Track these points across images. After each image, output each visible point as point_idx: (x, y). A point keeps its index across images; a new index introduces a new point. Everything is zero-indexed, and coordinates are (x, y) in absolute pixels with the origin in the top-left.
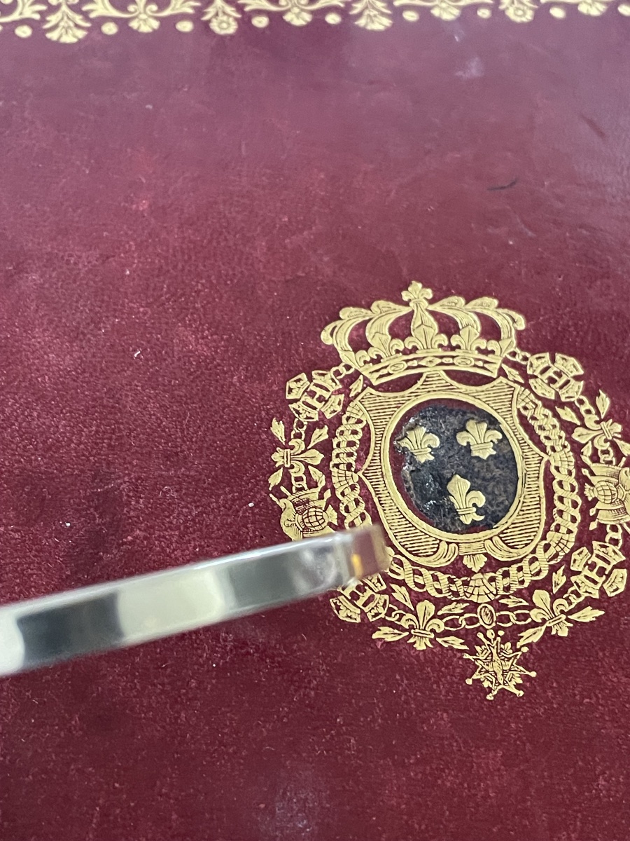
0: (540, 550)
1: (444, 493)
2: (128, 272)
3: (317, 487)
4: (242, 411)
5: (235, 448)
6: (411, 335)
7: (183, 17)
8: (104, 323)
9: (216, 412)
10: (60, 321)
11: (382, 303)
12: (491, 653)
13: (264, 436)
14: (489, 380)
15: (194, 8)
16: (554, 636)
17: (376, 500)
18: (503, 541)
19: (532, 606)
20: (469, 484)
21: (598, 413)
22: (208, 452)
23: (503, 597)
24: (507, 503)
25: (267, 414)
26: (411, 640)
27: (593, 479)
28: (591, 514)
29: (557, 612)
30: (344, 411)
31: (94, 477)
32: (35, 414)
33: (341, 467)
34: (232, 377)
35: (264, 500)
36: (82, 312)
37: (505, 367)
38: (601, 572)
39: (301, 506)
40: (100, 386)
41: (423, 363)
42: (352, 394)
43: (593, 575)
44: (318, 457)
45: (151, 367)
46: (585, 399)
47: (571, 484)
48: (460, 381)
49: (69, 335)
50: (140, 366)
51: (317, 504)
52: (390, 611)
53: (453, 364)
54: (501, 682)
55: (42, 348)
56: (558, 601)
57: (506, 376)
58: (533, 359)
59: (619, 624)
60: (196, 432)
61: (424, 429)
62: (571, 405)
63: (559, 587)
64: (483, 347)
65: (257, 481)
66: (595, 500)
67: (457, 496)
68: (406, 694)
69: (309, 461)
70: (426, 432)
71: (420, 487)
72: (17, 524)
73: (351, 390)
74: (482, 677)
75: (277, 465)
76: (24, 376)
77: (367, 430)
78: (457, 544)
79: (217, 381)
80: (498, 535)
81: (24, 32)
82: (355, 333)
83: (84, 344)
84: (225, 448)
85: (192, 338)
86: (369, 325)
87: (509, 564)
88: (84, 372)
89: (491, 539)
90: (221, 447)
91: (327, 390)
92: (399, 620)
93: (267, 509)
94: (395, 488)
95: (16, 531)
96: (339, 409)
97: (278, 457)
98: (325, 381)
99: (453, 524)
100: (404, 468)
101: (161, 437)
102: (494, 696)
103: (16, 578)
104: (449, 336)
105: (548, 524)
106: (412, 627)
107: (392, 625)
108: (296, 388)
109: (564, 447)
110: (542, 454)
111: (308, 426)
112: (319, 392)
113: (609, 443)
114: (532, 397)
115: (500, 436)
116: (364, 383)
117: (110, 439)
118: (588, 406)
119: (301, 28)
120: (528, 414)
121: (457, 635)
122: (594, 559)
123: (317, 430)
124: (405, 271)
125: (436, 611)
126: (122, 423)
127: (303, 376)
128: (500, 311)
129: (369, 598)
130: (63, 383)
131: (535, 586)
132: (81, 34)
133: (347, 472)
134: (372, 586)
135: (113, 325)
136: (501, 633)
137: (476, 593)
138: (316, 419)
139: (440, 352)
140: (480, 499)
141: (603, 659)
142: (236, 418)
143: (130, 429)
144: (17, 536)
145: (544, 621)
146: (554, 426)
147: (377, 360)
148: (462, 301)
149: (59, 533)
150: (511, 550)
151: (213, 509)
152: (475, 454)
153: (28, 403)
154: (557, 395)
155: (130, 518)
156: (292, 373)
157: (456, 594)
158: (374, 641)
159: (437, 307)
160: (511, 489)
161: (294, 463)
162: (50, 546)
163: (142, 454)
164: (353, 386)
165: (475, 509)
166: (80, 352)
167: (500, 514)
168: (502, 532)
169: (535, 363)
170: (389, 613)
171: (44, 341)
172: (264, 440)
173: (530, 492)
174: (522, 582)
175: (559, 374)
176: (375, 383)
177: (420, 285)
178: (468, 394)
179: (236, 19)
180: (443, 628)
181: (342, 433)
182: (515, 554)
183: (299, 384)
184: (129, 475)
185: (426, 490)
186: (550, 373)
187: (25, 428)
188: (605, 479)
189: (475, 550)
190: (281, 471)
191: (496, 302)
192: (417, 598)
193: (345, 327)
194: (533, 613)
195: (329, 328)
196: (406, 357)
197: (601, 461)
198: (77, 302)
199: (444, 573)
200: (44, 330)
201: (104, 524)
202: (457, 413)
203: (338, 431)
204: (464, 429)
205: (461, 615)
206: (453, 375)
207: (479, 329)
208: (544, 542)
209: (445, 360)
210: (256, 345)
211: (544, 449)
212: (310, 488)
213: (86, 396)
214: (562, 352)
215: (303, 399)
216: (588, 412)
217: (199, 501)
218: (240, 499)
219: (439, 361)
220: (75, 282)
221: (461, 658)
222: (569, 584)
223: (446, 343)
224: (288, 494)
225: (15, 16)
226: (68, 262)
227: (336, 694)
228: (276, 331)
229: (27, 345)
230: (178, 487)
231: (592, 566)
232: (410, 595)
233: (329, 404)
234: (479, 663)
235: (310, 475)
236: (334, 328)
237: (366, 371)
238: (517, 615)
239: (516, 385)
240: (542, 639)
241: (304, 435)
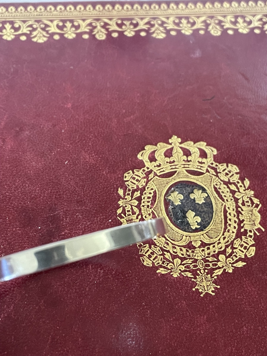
0: (222, 239)
1: (185, 217)
2: (63, 131)
3: (135, 214)
4: (107, 185)
5: (104, 199)
6: (172, 156)
7: (85, 33)
8: (54, 150)
9: (97, 185)
10: (37, 150)
11: (161, 144)
12: (203, 278)
13: (115, 194)
14: (202, 174)
15: (90, 29)
16: (227, 272)
18: (208, 236)
19: (219, 261)
20: (194, 213)
21: (245, 187)
22: (94, 200)
24: (209, 221)
25: (117, 186)
26: (172, 273)
27: (243, 212)
28: (242, 226)
29: (228, 263)
30: (146, 185)
31: (50, 210)
32: (27, 185)
33: (145, 206)
34: (103, 171)
35: (115, 219)
36: (45, 146)
37: (209, 169)
38: (245, 248)
39: (129, 221)
40: (52, 175)
41: (177, 167)
42: (149, 179)
43: (242, 249)
44: (137, 203)
45: (72, 167)
46: (239, 181)
47: (234, 214)
48: (191, 174)
49: (40, 155)
50: (67, 167)
51: (135, 221)
52: (163, 262)
53: (189, 167)
54: (206, 290)
55: (30, 160)
56: (228, 259)
57: (209, 172)
58: (219, 166)
59: (252, 268)
60: (89, 193)
61: (177, 192)
62: (234, 184)
63: (229, 253)
64: (200, 161)
65: (112, 212)
66: (243, 220)
67: (190, 218)
68: (169, 294)
69: (132, 204)
70: (178, 194)
71: (175, 214)
72: (20, 228)
73: (149, 177)
74: (199, 288)
75: (120, 206)
76: (23, 171)
77: (155, 192)
78: (190, 236)
79: (97, 173)
80: (205, 233)
81: (23, 38)
82: (151, 155)
83: (46, 158)
84: (100, 199)
85: (88, 157)
86: (156, 152)
87: (210, 244)
88: (46, 169)
89: (203, 235)
90: (99, 199)
91: (140, 177)
92: (167, 266)
93: (116, 222)
94: (166, 215)
95: (20, 230)
96: (144, 184)
97: (121, 203)
98: (139, 174)
99: (188, 229)
100: (169, 207)
101: (76, 194)
102: (204, 295)
103: (20, 248)
104: (187, 156)
105: (225, 229)
106: (172, 268)
107: (164, 267)
108: (128, 176)
109: (231, 200)
110: (223, 202)
111: (132, 191)
112: (137, 178)
113: (249, 198)
114: (219, 180)
115: (207, 195)
116: (154, 174)
117: (56, 195)
118: (241, 184)
119: (130, 38)
120: (217, 187)
121: (189, 271)
122: (243, 243)
123: (136, 192)
124: (170, 132)
125: (181, 262)
126: (60, 189)
127: (131, 171)
128: (207, 147)
129: (156, 257)
130: (38, 173)
131: (220, 253)
132: (45, 39)
133: (147, 209)
134: (157, 252)
135: (57, 152)
136: (206, 271)
137: (197, 255)
138: (136, 188)
139: (184, 163)
140: (199, 219)
141: (246, 281)
142: (104, 188)
143: (63, 191)
144: (20, 232)
145: (223, 266)
146: (228, 192)
147: (159, 166)
148: (192, 143)
149: (36, 231)
150: (211, 239)
151: (95, 222)
152: (197, 202)
153: (24, 181)
154: (229, 180)
155: (63, 225)
156: (126, 170)
157: (189, 256)
158: (157, 273)
159: (183, 145)
160: (210, 215)
161: (127, 205)
162: (32, 236)
163: (68, 201)
164: (150, 176)
165: (196, 223)
166: (44, 161)
167: (206, 225)
168: (207, 232)
169: (221, 167)
170: (163, 263)
171: (31, 157)
172: (115, 196)
173: (218, 217)
174: (215, 252)
175: (230, 172)
176: (158, 174)
177: (176, 137)
178: (194, 179)
179: (106, 34)
180: (184, 269)
181: (145, 193)
182: (212, 241)
183: (129, 175)
184: (63, 209)
185: (178, 216)
186: (226, 171)
187: (23, 190)
188: (247, 212)
189: (197, 238)
190: (122, 208)
191: (205, 144)
192: (174, 257)
193: (147, 153)
194: (219, 263)
195: (141, 153)
196: (170, 165)
197: (246, 205)
198: (44, 142)
199: (185, 248)
200: (31, 153)
201: (53, 228)
202: (190, 186)
203: (144, 192)
204: (192, 192)
205: (191, 264)
206: (189, 172)
207: (199, 154)
208: (223, 236)
209: (185, 166)
210: (112, 159)
211: (223, 200)
212: (133, 215)
213: (47, 178)
214: (231, 163)
215: (130, 180)
216: (241, 186)
217: (90, 219)
218: (106, 218)
219: (183, 166)
220: (42, 135)
221: (191, 280)
222: (233, 252)
223: (186, 159)
224: (124, 217)
225: (20, 32)
226: (40, 127)
227: (142, 294)
228: (120, 154)
229: (25, 159)
230: (82, 214)
231: (242, 246)
232: (171, 256)
233: (140, 182)
234: (198, 282)
235: (133, 210)
236: (143, 153)
237: (155, 170)
238: (213, 264)
239: (213, 176)
240: (222, 273)
241: (131, 194)
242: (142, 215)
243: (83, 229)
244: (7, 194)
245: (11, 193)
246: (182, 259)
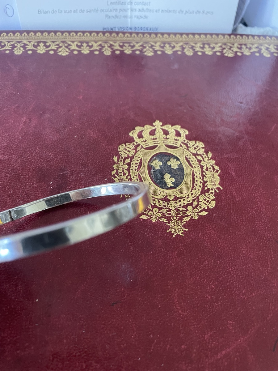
0: (190, 195)
1: (163, 178)
2: (75, 115)
3: (126, 175)
4: (105, 153)
5: (102, 163)
6: (155, 135)
7: (96, 50)
8: (67, 128)
9: (98, 153)
10: (54, 127)
11: (147, 126)
12: (175, 223)
13: (111, 161)
14: (177, 147)
15: (100, 48)
16: (193, 219)
17: (143, 179)
18: (179, 192)
19: (187, 210)
20: (170, 176)
21: (208, 157)
22: (94, 164)
23: (179, 208)
24: (181, 181)
25: (113, 154)
26: (151, 219)
27: (206, 176)
28: (205, 185)
29: (194, 212)
30: (135, 154)
31: (60, 170)
32: (45, 152)
33: (133, 170)
34: (103, 144)
35: (110, 178)
36: (61, 125)
37: (182, 144)
38: (208, 201)
39: (121, 180)
40: (64, 145)
41: (158, 142)
42: (138, 150)
43: (205, 202)
44: (127, 167)
45: (80, 140)
46: (204, 153)
47: (200, 177)
48: (169, 147)
49: (57, 131)
50: (76, 140)
51: (125, 180)
52: (145, 211)
53: (167, 143)
54: (177, 232)
55: (48, 134)
56: (195, 209)
57: (182, 147)
58: (190, 142)
59: (213, 216)
60: (91, 159)
61: (158, 160)
62: (200, 155)
63: (195, 205)
64: (176, 139)
65: (108, 173)
66: (207, 182)
67: (166, 179)
68: (149, 235)
69: (124, 168)
70: (158, 161)
71: (156, 176)
72: (36, 182)
74: (172, 230)
75: (114, 169)
76: (43, 142)
77: (141, 160)
78: (166, 192)
79: (98, 145)
80: (178, 190)
81: (52, 52)
82: (139, 134)
83: (61, 133)
84: (99, 163)
85: (92, 133)
86: (143, 132)
87: (181, 198)
88: (60, 141)
89: (176, 191)
90: (98, 163)
91: (130, 149)
92: (148, 213)
93: (111, 180)
94: (149, 176)
95: (36, 184)
96: (134, 154)
97: (115, 166)
99: (165, 187)
100: (152, 171)
101: (81, 159)
102: (175, 236)
103: (35, 197)
104: (166, 135)
105: (193, 187)
106: (151, 215)
107: (146, 214)
108: (121, 148)
109: (198, 166)
110: (192, 168)
111: (124, 158)
112: (128, 149)
113: (211, 166)
114: (189, 153)
115: (180, 163)
116: (141, 147)
117: (66, 159)
118: (205, 155)
119: (128, 55)
120: (188, 157)
121: (165, 218)
122: (206, 198)
123: (127, 159)
124: (154, 118)
125: (159, 211)
126: (70, 155)
127: (124, 145)
128: (181, 129)
130: (54, 144)
131: (188, 205)
132: (67, 53)
133: (135, 171)
135: (70, 129)
136: (178, 218)
137: (171, 206)
138: (127, 156)
139: (163, 139)
140: (173, 180)
141: (208, 226)
142: (103, 155)
143: (72, 157)
144: (36, 185)
145: (191, 215)
146: (195, 161)
147: (145, 141)
148: (170, 126)
149: (49, 185)
150: (182, 194)
151: (95, 180)
152: (172, 167)
153: (43, 149)
154: (197, 152)
155: (70, 182)
156: (120, 144)
157: (165, 206)
158: (140, 219)
159: (163, 127)
160: (182, 177)
162: (45, 189)
163: (75, 164)
164: (138, 148)
165: (171, 183)
166: (59, 135)
167: (179, 184)
168: (179, 189)
169: (191, 143)
173: (188, 178)
174: (184, 204)
175: (197, 147)
176: (144, 147)
177: (158, 121)
178: (171, 151)
179: (111, 51)
180: (161, 216)
181: (134, 160)
182: (183, 196)
183: (122, 147)
184: (71, 170)
185: (157, 177)
186: (195, 146)
187: (41, 155)
188: (210, 176)
189: (171, 194)
190: (116, 170)
191: (180, 127)
192: (153, 207)
193: (136, 132)
194: (187, 212)
195: (132, 132)
196: (153, 141)
197: (209, 170)
198: (60, 122)
199: (162, 200)
200: (50, 129)
201: (62, 183)
202: (168, 156)
203: (133, 160)
204: (169, 160)
205: (166, 212)
206: (167, 146)
207: (175, 134)
208: (191, 193)
209: (165, 142)
210: (110, 136)
211: (192, 167)
212: (124, 175)
213: (60, 147)
214: (198, 141)
215: (123, 151)
216: (205, 157)
217: (91, 178)
218: (103, 177)
219: (163, 142)
220: (59, 117)
221: (166, 225)
222: (198, 204)
223: (165, 137)
224: (117, 177)
225: (50, 48)
226: (58, 111)
227: (128, 234)
228: (117, 132)
229: (45, 133)
230: (85, 173)
231: (205, 200)
232: (151, 206)
233: (131, 152)
234: (171, 226)
235: (124, 172)
236: (133, 132)
237: (142, 144)
238: (183, 213)
239: (185, 149)
240: (190, 220)
241: (123, 161)
242: (130, 176)
243: (85, 185)
244: (29, 157)
245: (32, 157)
246: (160, 209)
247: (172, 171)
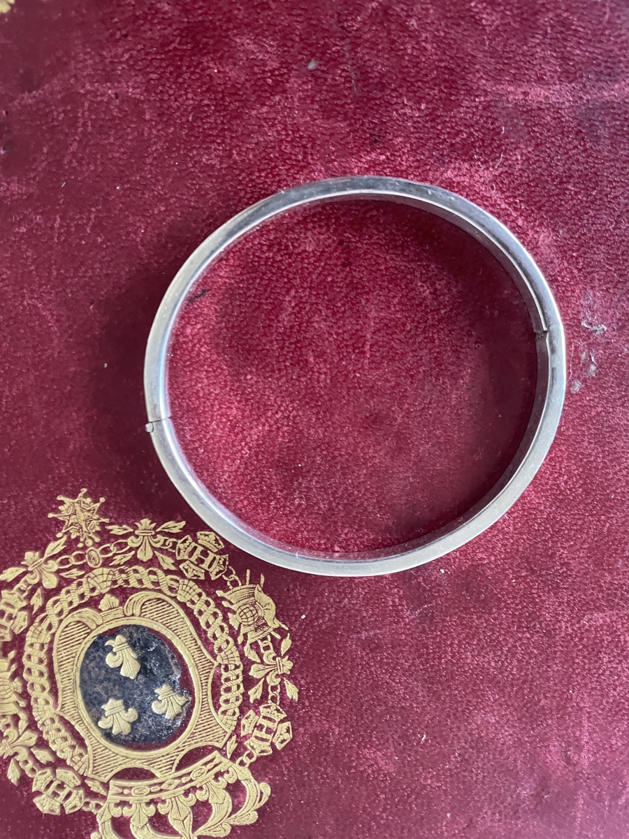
0: (55, 624)
1: (142, 660)
2: (448, 815)
3: (251, 645)
4: (325, 702)
5: (325, 665)
6: (192, 807)
8: (457, 762)
9: (346, 696)
10: (494, 755)
11: (223, 834)
12: (86, 527)
13: (302, 682)
14: (119, 776)
16: (37, 551)
17: (199, 642)
18: (87, 626)
20: (122, 673)
21: (17, 763)
22: (346, 657)
23: (82, 576)
24: (87, 662)
25: (303, 704)
26: (153, 525)
27: (15, 698)
28: (14, 665)
29: (36, 572)
30: (239, 720)
31: (432, 618)
32: (493, 664)
33: (233, 667)
34: (340, 733)
35: (292, 624)
36: (478, 768)
37: (103, 792)
39: (260, 625)
40: (448, 700)
41: (177, 782)
42: (234, 738)
43: (8, 610)
44: (253, 672)
45: (409, 728)
46: (30, 775)
47: (34, 690)
48: (141, 770)
49: (483, 743)
50: (419, 727)
51: (248, 629)
52: (174, 547)
53: (150, 786)
54: (76, 504)
55: (503, 727)
56: (36, 581)
57: (102, 784)
58: (80, 805)
60: (359, 674)
61: (167, 716)
62: (42, 766)
63: (36, 594)
64: (126, 808)
65: (301, 639)
67: (131, 660)
69: (261, 667)
70: (164, 714)
72: (482, 565)
73: (236, 742)
74: (92, 505)
75: (287, 657)
76: (510, 697)
77: (217, 706)
78: (125, 616)
79: (352, 726)
80: (92, 630)
82: (241, 799)
83: (469, 738)
84: (333, 664)
85: (381, 763)
86: (230, 810)
87: (80, 606)
88: (463, 711)
89: (98, 626)
90: (336, 664)
91: (256, 737)
92: (165, 540)
93: (288, 616)
94: (184, 657)
95: (481, 559)
96: (243, 722)
97: (287, 665)
98: (260, 745)
99: (131, 633)
100: (179, 676)
101: (387, 664)
102: (80, 492)
104: (157, 814)
105: (50, 650)
106: (154, 536)
107: (171, 535)
108: (283, 734)
110: (62, 714)
111: (267, 699)
112: (263, 734)
113: (5, 734)
114: (76, 768)
115: (100, 724)
116: (226, 751)
117: (428, 654)
118: (27, 768)
120: (78, 750)
121: (116, 537)
122: (8, 624)
123: (259, 697)
125: (136, 554)
126: (421, 670)
127: (279, 747)
129: (192, 555)
130: (478, 697)
131: (57, 591)
133: (227, 663)
134: (191, 565)
135: (449, 761)
136: (80, 545)
137: (105, 576)
138: (261, 708)
139: (163, 795)
140: (110, 661)
142: (330, 693)
143: (414, 666)
144: (480, 555)
145: (46, 562)
146: (54, 742)
147: (218, 775)
150: (78, 619)
151: (332, 607)
152: (120, 702)
153: (501, 673)
154: (54, 773)
155: (396, 587)
156: (290, 747)
157: (122, 572)
158: (184, 519)
160: (86, 676)
161: (273, 662)
163: (399, 645)
164: (235, 746)
165: (114, 650)
166: (472, 730)
167: (92, 649)
168: (89, 634)
169: (77, 802)
170: (175, 544)
171: (502, 734)
172: (302, 678)
173: (69, 675)
174: (68, 592)
175: (55, 794)
176: (216, 753)
178: (133, 759)
180: (129, 541)
181: (237, 699)
182: (76, 616)
183: (282, 738)
184: (405, 625)
185: (158, 660)
186: (63, 794)
187: (498, 650)
189: (109, 615)
190: (283, 654)
192: (153, 562)
193: (251, 803)
194: (56, 567)
195: (265, 800)
196: (192, 784)
197: (9, 718)
198: (484, 777)
199: (133, 588)
200: (505, 743)
202: (140, 739)
203: (241, 700)
204: (133, 724)
205: (115, 555)
206: (148, 775)
207: (131, 826)
208: (52, 631)
209: (158, 788)
210: (325, 768)
211: (62, 719)
212: (256, 642)
213: (456, 689)
214: (54, 817)
215: (276, 724)
216: (26, 763)
217: (345, 612)
218: (312, 621)
219: (163, 787)
220: (490, 795)
221: (111, 518)
222: (29, 597)
223: (159, 805)
224: (273, 633)
226: (500, 812)
227: (207, 470)
228: (311, 786)
229: (515, 727)
230: (364, 621)
231: (10, 618)
232: (159, 563)
233: (253, 725)
234: (96, 517)
235: (257, 653)
236: (260, 800)
237: (225, 763)
238: (68, 563)
239: (92, 776)
240: (45, 546)
241: (269, 690)
242: (236, 644)
243: (354, 586)
244: (529, 636)
245: (520, 639)
246: (135, 561)
247: (119, 690)
